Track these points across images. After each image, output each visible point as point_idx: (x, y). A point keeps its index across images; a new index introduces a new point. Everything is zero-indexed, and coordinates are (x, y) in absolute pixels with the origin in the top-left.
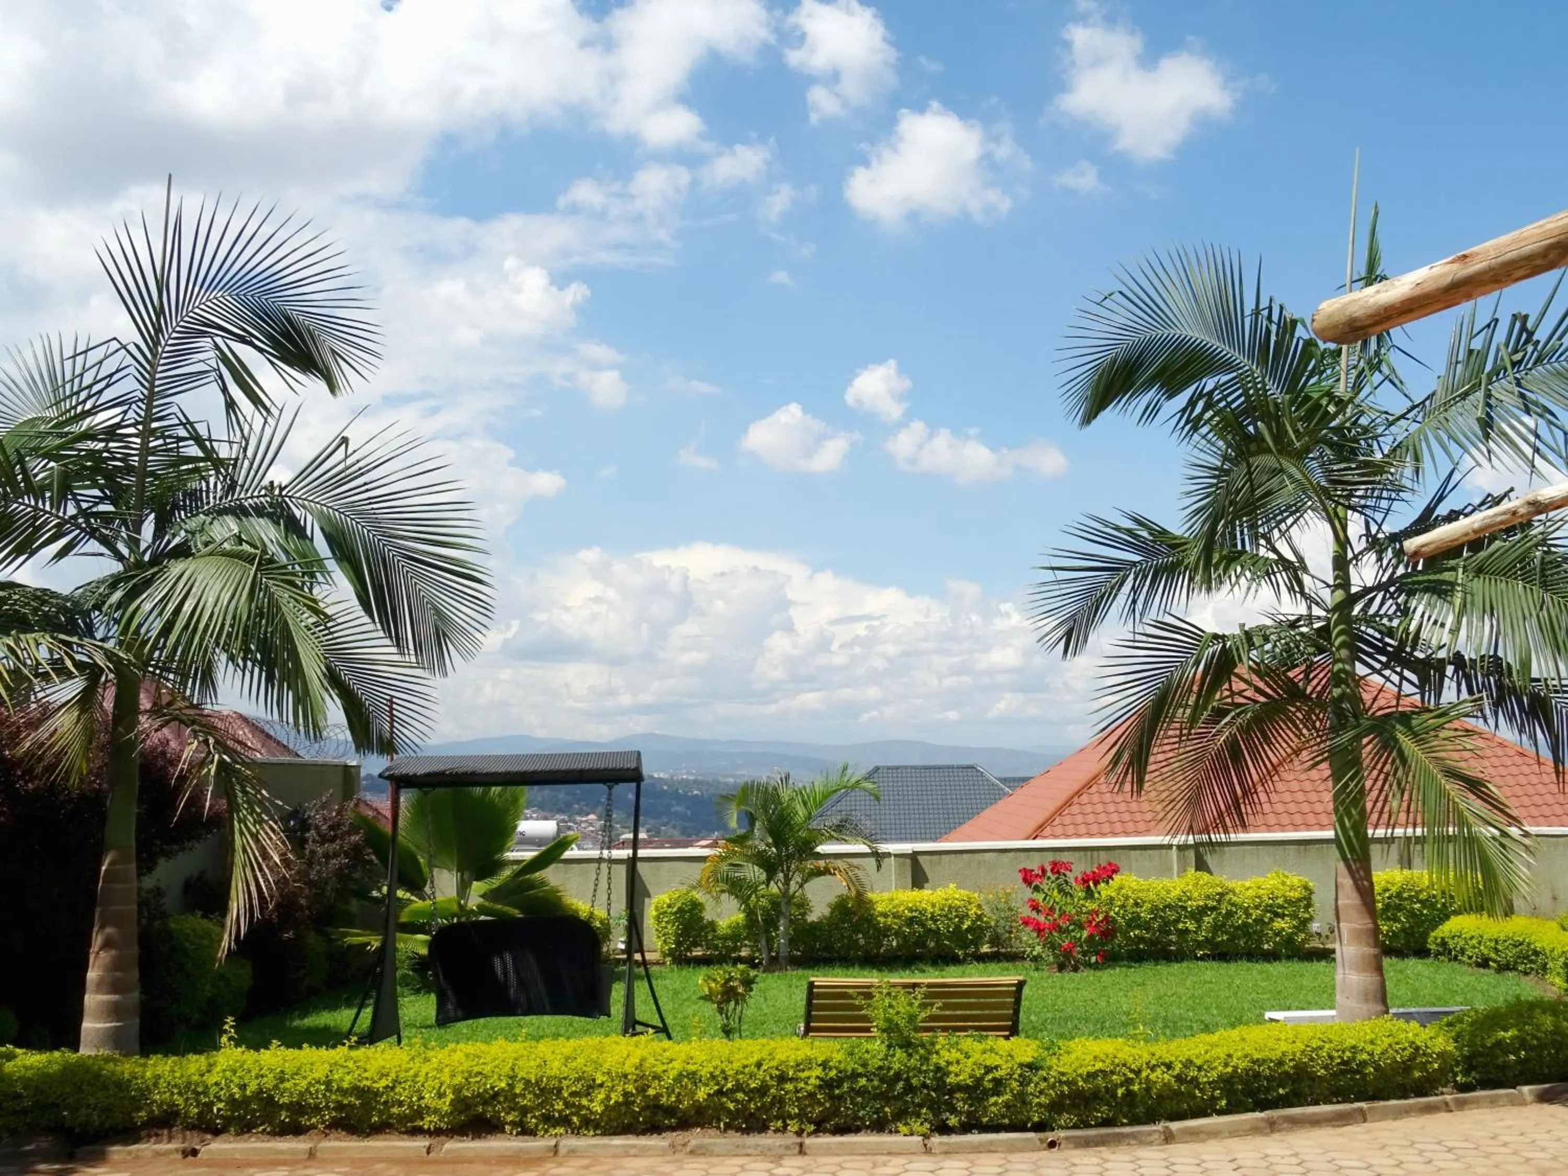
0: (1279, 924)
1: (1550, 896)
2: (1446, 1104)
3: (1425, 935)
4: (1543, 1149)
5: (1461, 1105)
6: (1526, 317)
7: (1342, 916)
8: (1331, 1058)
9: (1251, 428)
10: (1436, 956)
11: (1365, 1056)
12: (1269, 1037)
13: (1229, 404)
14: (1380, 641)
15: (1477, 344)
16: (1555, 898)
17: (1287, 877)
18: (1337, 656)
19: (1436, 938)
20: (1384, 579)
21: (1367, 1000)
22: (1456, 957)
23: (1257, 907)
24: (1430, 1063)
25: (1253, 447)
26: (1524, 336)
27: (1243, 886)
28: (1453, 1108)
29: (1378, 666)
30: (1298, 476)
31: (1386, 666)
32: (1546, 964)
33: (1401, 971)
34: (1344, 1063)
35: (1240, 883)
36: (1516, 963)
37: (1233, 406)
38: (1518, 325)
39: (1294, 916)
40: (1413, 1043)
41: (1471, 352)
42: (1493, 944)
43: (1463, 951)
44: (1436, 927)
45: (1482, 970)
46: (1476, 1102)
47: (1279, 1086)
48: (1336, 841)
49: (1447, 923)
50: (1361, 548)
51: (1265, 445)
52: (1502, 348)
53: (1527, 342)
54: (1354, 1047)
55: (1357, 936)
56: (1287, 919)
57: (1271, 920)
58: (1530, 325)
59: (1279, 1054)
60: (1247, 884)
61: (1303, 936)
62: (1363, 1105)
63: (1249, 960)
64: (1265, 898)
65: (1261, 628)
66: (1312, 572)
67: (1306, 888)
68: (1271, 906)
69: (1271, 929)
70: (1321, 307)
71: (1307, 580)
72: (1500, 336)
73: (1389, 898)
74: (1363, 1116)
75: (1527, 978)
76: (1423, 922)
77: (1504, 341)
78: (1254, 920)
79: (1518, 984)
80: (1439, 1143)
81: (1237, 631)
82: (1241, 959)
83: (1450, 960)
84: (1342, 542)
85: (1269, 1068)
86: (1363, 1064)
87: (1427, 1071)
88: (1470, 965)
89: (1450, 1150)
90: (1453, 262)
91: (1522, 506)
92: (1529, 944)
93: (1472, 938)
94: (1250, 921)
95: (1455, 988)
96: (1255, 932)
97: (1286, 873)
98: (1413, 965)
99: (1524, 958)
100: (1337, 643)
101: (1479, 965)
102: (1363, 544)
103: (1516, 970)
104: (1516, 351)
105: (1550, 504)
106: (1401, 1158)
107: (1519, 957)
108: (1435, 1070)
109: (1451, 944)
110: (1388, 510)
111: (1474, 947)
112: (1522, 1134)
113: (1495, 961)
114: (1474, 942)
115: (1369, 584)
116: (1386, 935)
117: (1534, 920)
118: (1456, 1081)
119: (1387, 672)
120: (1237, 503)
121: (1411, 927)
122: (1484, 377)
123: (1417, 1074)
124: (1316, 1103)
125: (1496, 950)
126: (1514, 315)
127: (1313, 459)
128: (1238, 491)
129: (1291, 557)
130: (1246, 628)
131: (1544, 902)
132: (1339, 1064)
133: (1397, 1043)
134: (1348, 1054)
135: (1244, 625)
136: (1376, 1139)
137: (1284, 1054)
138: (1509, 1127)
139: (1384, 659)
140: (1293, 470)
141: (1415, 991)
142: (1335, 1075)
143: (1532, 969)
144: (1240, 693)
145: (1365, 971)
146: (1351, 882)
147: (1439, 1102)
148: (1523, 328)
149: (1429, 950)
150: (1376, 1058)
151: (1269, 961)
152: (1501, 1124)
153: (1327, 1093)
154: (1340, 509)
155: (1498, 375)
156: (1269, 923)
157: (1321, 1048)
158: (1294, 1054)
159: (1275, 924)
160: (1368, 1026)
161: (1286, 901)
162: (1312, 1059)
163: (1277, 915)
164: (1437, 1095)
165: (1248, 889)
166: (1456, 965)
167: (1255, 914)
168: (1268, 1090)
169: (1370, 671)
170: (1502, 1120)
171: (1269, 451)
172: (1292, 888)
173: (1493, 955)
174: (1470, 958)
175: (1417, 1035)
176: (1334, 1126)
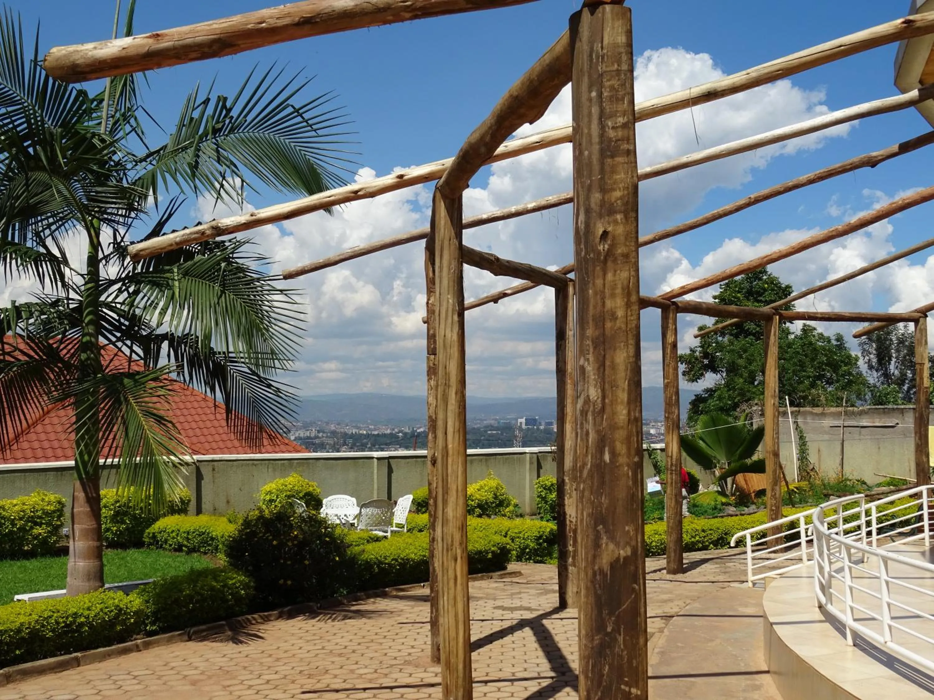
0: (38, 530)
1: (225, 501)
2: (137, 646)
3: (143, 532)
4: (196, 668)
5: (147, 645)
6: (225, 99)
7: (76, 521)
8: (57, 623)
9: (31, 150)
10: (148, 545)
11: (83, 619)
12: (12, 613)
13: (15, 127)
14: (118, 321)
15: (196, 115)
16: (228, 502)
17: (46, 495)
18: (86, 331)
19: (149, 534)
20: (123, 276)
21: (89, 580)
22: (162, 545)
23: (21, 519)
24: (129, 619)
25: (32, 164)
26: (224, 112)
27: (11, 503)
28: (141, 648)
29: (114, 339)
30: (66, 193)
31: (119, 339)
32: (218, 546)
33: (123, 558)
34: (67, 626)
35: (9, 501)
36: (199, 547)
37: (18, 129)
38: (221, 104)
39: (49, 524)
40: (118, 606)
41: (192, 119)
42: (186, 535)
43: (166, 541)
44: (150, 525)
45: (177, 554)
46: (157, 643)
47: (16, 649)
48: (76, 468)
49: (158, 522)
50: (109, 252)
51: (41, 164)
52: (210, 120)
53: (225, 116)
54: (75, 614)
55: (86, 533)
56: (44, 526)
57: (32, 528)
58: (228, 105)
59: (18, 624)
60: (15, 502)
61: (55, 538)
62: (79, 654)
63: (12, 559)
64: (28, 511)
65: (28, 305)
66: (72, 267)
67: (60, 502)
68: (32, 517)
69: (31, 535)
70: (52, 51)
71: (67, 271)
72: (210, 110)
73: (119, 507)
74: (77, 663)
75: (205, 556)
76: (141, 523)
77: (211, 114)
78: (18, 529)
79: (199, 561)
80: (128, 674)
81: (9, 306)
82: (6, 558)
83: (157, 548)
84: (95, 245)
85: (10, 636)
86: (82, 625)
87: (126, 625)
88: (170, 550)
89: (135, 677)
90: (150, 37)
91: (208, 229)
92: (208, 533)
93: (173, 531)
94: (15, 529)
95: (158, 567)
96: (18, 538)
97: (46, 492)
98: (133, 554)
99: (205, 543)
100: (86, 321)
101: (176, 550)
102: (111, 249)
103: (199, 551)
104: (218, 122)
105: (226, 229)
106: (100, 688)
107: (202, 543)
108: (131, 624)
109: (159, 537)
110: (130, 225)
111: (173, 538)
112: (184, 660)
113: (186, 546)
114: (174, 534)
115: (113, 277)
116: (115, 534)
117: (213, 517)
118: (146, 630)
119: (119, 344)
120: (15, 208)
121: (133, 527)
122: (197, 137)
123: (119, 628)
124: (45, 657)
125: (188, 539)
126: (219, 97)
127: (76, 181)
128: (18, 197)
129: (58, 254)
130: (17, 304)
131: (221, 505)
132: (63, 627)
133: (106, 608)
134: (70, 619)
135: (15, 301)
136: (85, 677)
137: (22, 624)
138: (178, 656)
139: (118, 335)
140: (61, 187)
141: (130, 571)
142: (59, 636)
143: (209, 550)
144: (9, 354)
145: (89, 559)
146: (83, 494)
147: (132, 645)
148: (224, 106)
149: (145, 542)
150: (91, 620)
151: (28, 559)
152: (172, 655)
153: (52, 648)
154: (95, 221)
155: (206, 137)
156: (29, 530)
157: (50, 617)
158: (30, 623)
159: (35, 531)
160: (87, 597)
161: (43, 513)
162: (43, 626)
163: (36, 524)
164: (132, 641)
165: (15, 505)
166: (162, 552)
167: (19, 524)
168: (7, 652)
169: (107, 342)
170: (173, 652)
171: (43, 169)
172: (49, 503)
173: (185, 543)
174: (171, 545)
175: (121, 600)
176: (56, 672)
